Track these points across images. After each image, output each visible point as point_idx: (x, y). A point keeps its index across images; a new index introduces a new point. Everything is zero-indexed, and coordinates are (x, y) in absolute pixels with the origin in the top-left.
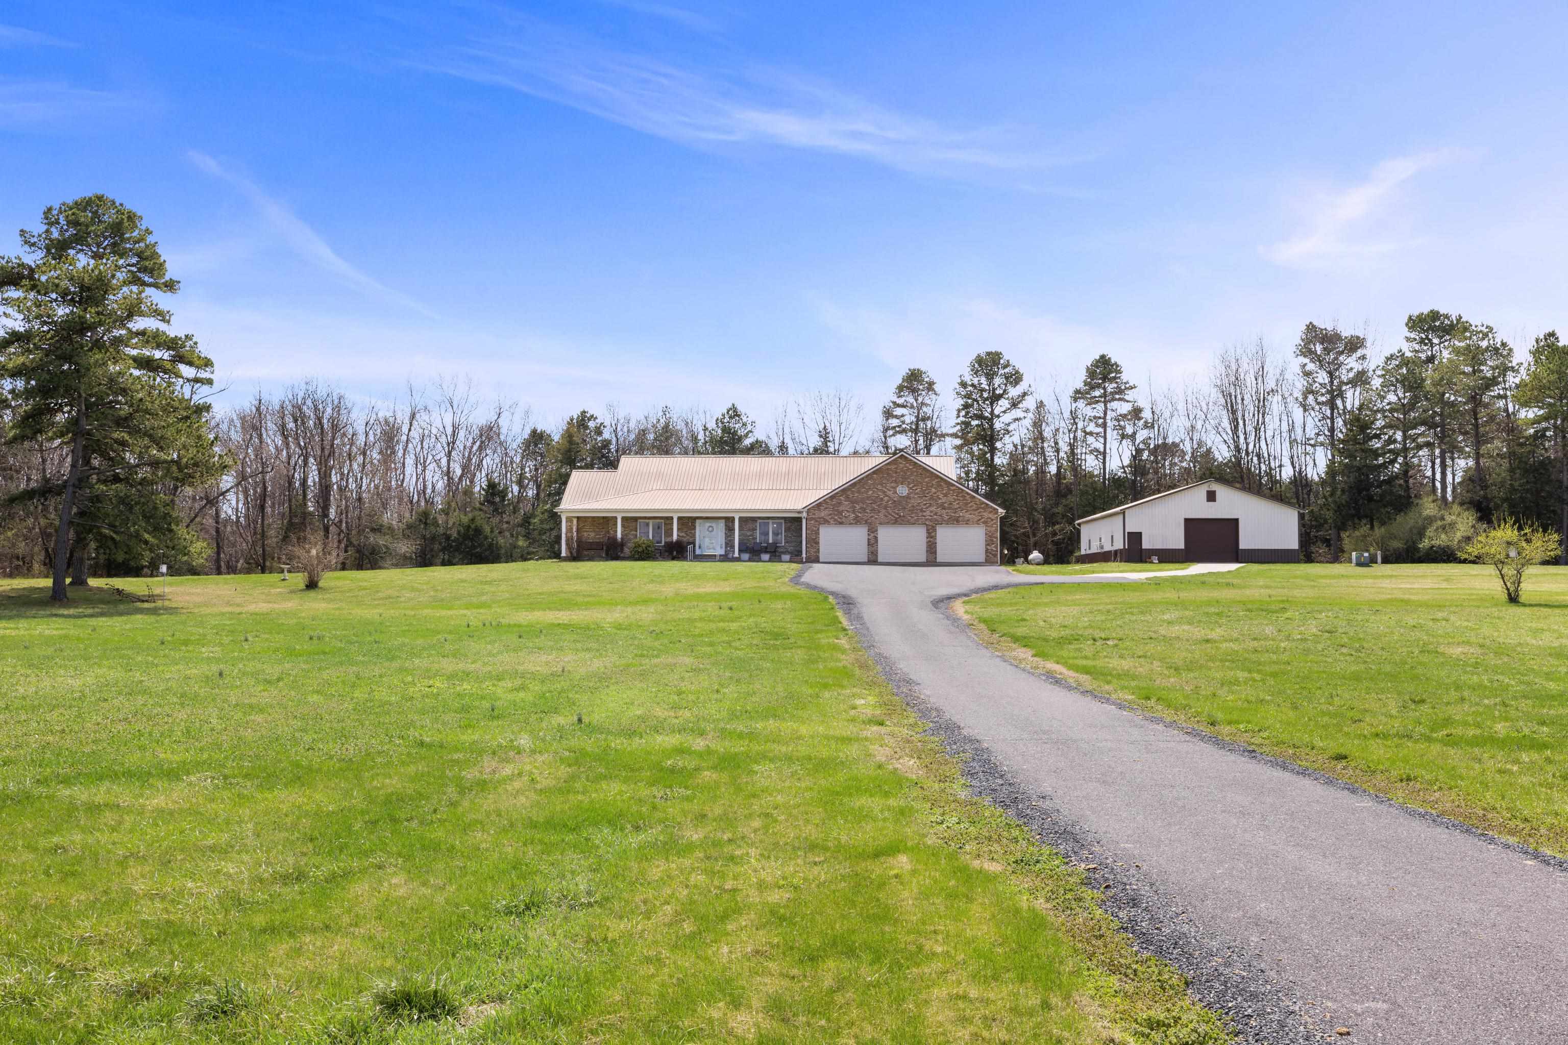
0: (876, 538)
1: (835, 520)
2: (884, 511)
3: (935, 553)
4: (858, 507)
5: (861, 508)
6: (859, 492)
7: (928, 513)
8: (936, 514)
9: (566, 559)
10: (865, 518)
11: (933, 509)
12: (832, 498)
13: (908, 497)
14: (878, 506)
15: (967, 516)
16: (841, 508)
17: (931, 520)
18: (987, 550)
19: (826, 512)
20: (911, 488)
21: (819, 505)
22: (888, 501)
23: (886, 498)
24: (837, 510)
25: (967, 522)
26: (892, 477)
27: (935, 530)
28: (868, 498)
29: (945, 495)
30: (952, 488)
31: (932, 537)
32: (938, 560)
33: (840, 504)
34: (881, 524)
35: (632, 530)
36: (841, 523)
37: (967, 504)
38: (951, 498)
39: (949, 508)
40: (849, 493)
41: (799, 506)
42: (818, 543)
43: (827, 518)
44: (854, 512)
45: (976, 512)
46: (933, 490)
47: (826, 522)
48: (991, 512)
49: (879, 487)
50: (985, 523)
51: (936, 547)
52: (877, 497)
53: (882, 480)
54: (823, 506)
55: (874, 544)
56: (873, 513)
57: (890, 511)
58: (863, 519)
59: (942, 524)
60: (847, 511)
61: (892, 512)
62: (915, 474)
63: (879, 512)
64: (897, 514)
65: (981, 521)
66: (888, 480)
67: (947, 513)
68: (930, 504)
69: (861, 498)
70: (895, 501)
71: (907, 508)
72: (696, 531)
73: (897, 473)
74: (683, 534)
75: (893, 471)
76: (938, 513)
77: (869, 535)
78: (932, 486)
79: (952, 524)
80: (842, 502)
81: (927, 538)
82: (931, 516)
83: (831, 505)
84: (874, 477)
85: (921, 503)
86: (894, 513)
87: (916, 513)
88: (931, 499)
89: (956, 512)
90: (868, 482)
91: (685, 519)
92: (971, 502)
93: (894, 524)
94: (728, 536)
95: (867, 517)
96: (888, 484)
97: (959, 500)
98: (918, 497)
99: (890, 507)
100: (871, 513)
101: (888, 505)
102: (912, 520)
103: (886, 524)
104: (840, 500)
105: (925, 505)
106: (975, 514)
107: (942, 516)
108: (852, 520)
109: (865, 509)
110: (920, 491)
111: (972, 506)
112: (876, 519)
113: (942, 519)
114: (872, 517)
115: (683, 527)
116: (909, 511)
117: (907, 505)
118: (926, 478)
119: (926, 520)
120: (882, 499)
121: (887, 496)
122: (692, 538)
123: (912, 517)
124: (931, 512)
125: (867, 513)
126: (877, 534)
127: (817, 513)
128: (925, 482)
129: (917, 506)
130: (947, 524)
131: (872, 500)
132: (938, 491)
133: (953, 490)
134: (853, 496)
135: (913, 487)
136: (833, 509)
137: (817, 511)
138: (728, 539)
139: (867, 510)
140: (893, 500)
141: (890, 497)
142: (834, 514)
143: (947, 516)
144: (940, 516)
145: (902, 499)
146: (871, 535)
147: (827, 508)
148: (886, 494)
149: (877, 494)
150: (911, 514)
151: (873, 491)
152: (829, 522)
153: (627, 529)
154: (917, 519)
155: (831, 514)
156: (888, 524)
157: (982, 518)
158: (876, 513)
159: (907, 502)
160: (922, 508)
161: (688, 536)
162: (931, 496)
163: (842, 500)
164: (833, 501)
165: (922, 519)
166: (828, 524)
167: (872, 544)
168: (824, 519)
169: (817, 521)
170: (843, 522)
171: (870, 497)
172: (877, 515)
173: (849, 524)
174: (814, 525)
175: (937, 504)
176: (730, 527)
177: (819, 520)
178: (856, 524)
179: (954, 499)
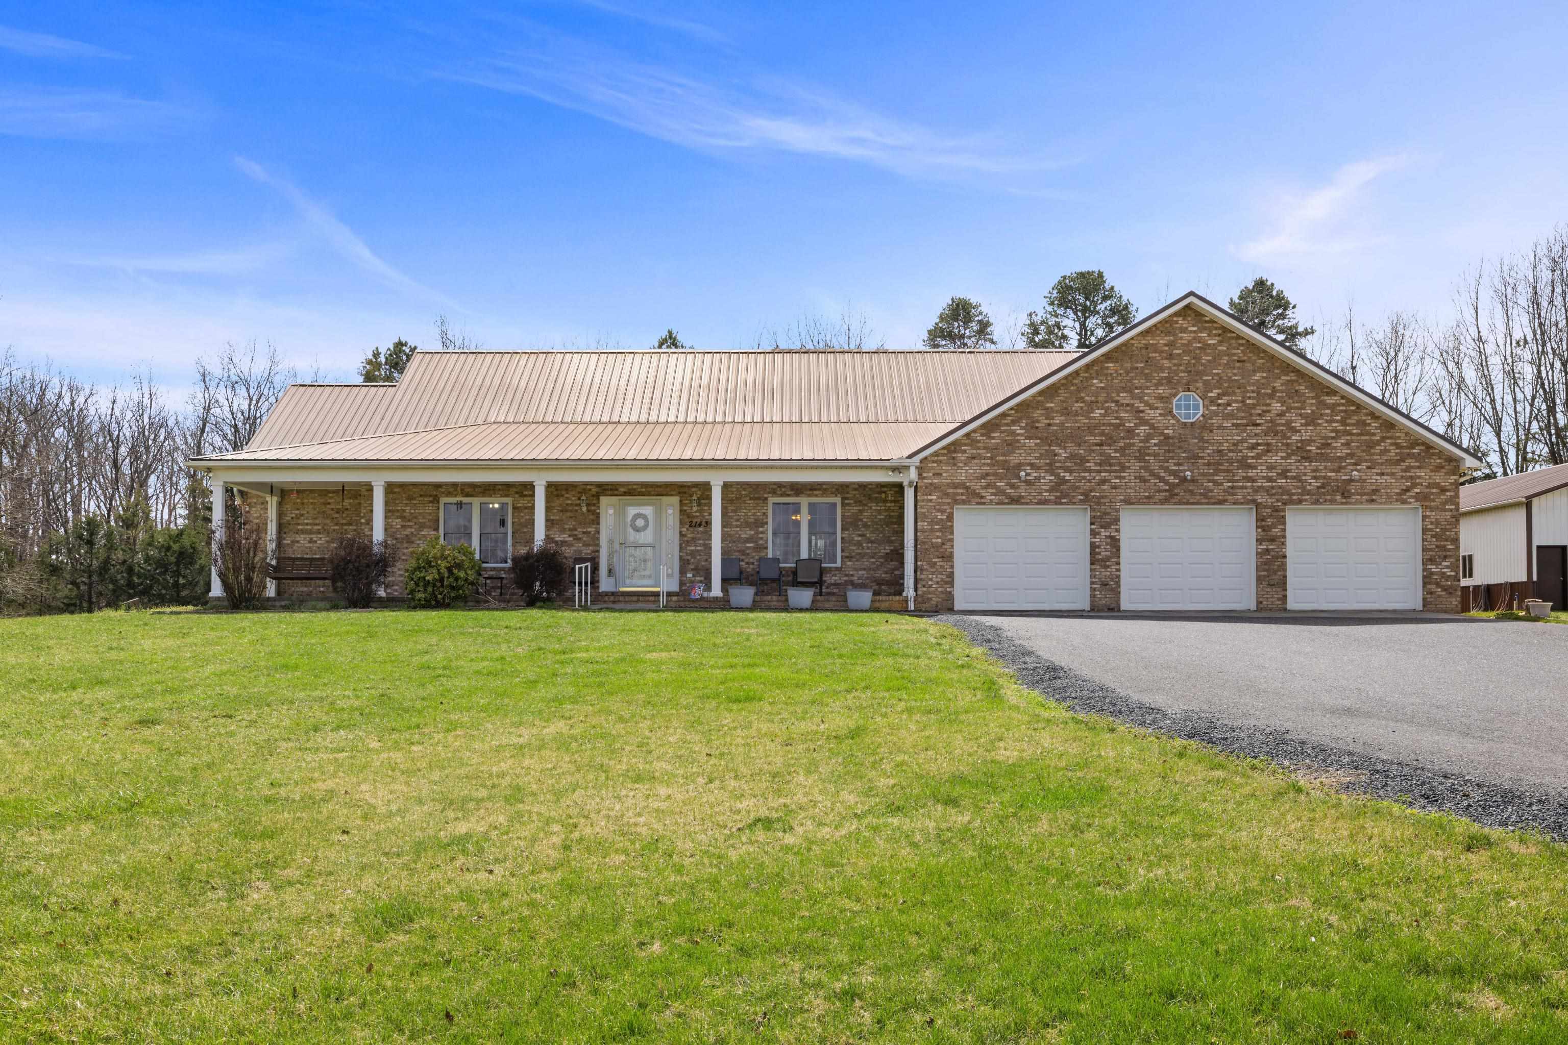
0: (1115, 543)
1: (1000, 492)
2: (1136, 465)
3: (1283, 584)
4: (1063, 454)
5: (1072, 457)
6: (1066, 411)
7: (1261, 471)
8: (1284, 474)
9: (218, 607)
10: (1086, 486)
11: (1274, 459)
12: (989, 428)
13: (1204, 426)
14: (1122, 450)
15: (1374, 479)
16: (1014, 459)
17: (1268, 491)
18: (1427, 576)
19: (974, 469)
20: (1213, 401)
21: (953, 448)
22: (1148, 437)
23: (1143, 430)
24: (1005, 465)
25: (1372, 497)
26: (1162, 369)
27: (1282, 521)
28: (1090, 429)
29: (1311, 420)
30: (1330, 400)
31: (1272, 540)
32: (1291, 604)
33: (1012, 445)
34: (1128, 501)
35: (422, 526)
36: (1015, 500)
37: (1371, 445)
38: (1325, 429)
39: (1323, 457)
40: (1037, 414)
41: (897, 451)
42: (949, 557)
43: (977, 486)
44: (1051, 471)
45: (1397, 469)
46: (1277, 406)
47: (973, 497)
48: (1439, 468)
49: (1124, 398)
50: (1423, 498)
51: (1283, 567)
52: (1117, 426)
53: (1132, 378)
54: (965, 451)
55: (1108, 558)
56: (1106, 471)
57: (1155, 466)
58: (1078, 487)
59: (1300, 502)
60: (1032, 465)
61: (1161, 467)
62: (1225, 360)
63: (1123, 468)
64: (1174, 474)
65: (1407, 490)
66: (1148, 377)
67: (1314, 471)
68: (1268, 444)
69: (1071, 428)
70: (1167, 437)
71: (1202, 458)
72: (598, 524)
73: (1171, 357)
74: (563, 531)
75: (1162, 352)
76: (1289, 471)
77: (1094, 533)
78: (1271, 396)
79: (1332, 501)
80: (1018, 441)
81: (1259, 541)
82: (1270, 479)
83: (985, 448)
84: (1108, 368)
85: (1243, 441)
86: (1166, 469)
87: (1228, 471)
88: (1272, 430)
89: (1340, 468)
90: (1093, 385)
91: (567, 490)
92: (1383, 439)
93: (1165, 501)
94: (693, 539)
95: (1089, 481)
96: (1147, 388)
97: (1350, 433)
98: (1233, 425)
99: (1155, 455)
100: (1099, 472)
101: (1148, 448)
102: (1217, 491)
103: (1144, 503)
104: (1013, 433)
105: (1253, 447)
106: (1393, 474)
107: (1300, 481)
108: (1046, 491)
109: (1083, 460)
110: (1238, 409)
111: (1385, 451)
112: (1115, 487)
113: (1304, 488)
114: (1103, 481)
115: (562, 511)
116: (1209, 464)
117: (1203, 449)
118: (1254, 371)
119: (1257, 490)
120: (1130, 432)
121: (1144, 422)
122: (586, 545)
123: (1215, 483)
124: (1271, 468)
125: (1089, 471)
126: (1118, 531)
127: (947, 471)
128: (1253, 384)
129: (1230, 451)
130: (1317, 502)
131: (1102, 434)
132: (1289, 409)
133: (1333, 407)
134: (1049, 425)
135: (1219, 396)
136: (991, 458)
137: (947, 464)
138: (693, 548)
139: (1088, 461)
140: (1163, 434)
141: (1152, 427)
142: (995, 474)
143: (1314, 478)
144: (1294, 478)
145: (1188, 432)
146: (1099, 533)
147: (974, 458)
148: (1141, 418)
149: (1117, 418)
150: (1212, 474)
151: (1107, 409)
152: (982, 497)
153: (403, 518)
154: (1232, 488)
155: (987, 475)
156: (1148, 503)
157: (1414, 485)
158: (1115, 471)
159: (1202, 440)
160: (1245, 458)
161: (577, 539)
162: (1271, 421)
163: (1018, 434)
164: (993, 438)
165: (1246, 488)
166: (978, 503)
167: (1102, 560)
168: (967, 488)
169: (947, 495)
170: (1023, 497)
171: (1096, 426)
172: (1116, 478)
173: (1037, 504)
174: (939, 504)
175: (1288, 445)
176: (694, 517)
177: (951, 491)
178: (1056, 503)
179: (1336, 431)
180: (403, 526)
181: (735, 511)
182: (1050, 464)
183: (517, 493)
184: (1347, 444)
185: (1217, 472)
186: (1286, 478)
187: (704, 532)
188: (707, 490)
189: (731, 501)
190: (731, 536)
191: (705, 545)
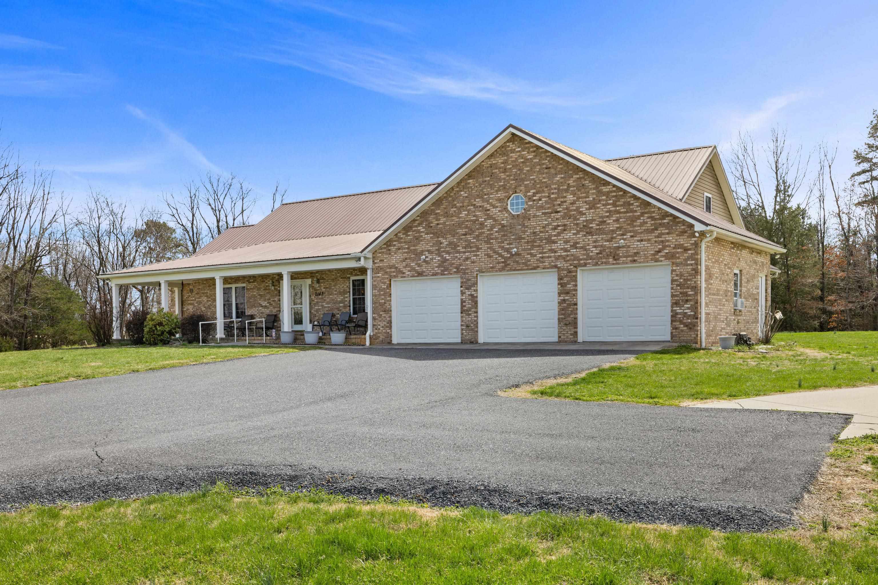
0: (474, 300)
1: (413, 269)
2: (484, 246)
3: (575, 324)
4: (445, 242)
5: (450, 243)
6: (446, 215)
7: (560, 244)
8: (575, 246)
10: (456, 262)
11: (568, 235)
12: (407, 229)
13: (526, 216)
14: (477, 237)
15: (635, 245)
16: (419, 248)
17: (564, 258)
18: (674, 316)
19: (399, 256)
20: (530, 199)
21: (388, 243)
22: (492, 227)
23: (489, 222)
24: (415, 252)
25: (635, 258)
26: (500, 180)
27: (574, 279)
28: (460, 225)
29: (592, 206)
30: (605, 189)
31: (567, 293)
32: (580, 338)
33: (418, 239)
34: (481, 271)
36: (420, 274)
37: (633, 220)
38: (602, 210)
39: (600, 231)
40: (431, 218)
42: (388, 311)
43: (401, 266)
44: (439, 255)
45: (652, 236)
46: (570, 198)
47: (400, 273)
48: (684, 232)
49: (478, 202)
50: (670, 256)
51: (575, 312)
52: (474, 222)
53: (483, 188)
54: (395, 245)
55: (469, 309)
56: (468, 252)
57: (496, 246)
58: (453, 264)
59: (585, 265)
60: (428, 251)
61: (500, 247)
62: (538, 168)
63: (478, 249)
64: (508, 251)
65: (659, 251)
66: (492, 186)
67: (595, 242)
68: (565, 225)
69: (449, 225)
70: (503, 226)
71: (524, 238)
72: (280, 296)
73: (505, 171)
74: (265, 300)
75: (500, 168)
76: (578, 243)
77: (462, 293)
78: (567, 191)
79: (606, 263)
80: (421, 236)
81: (560, 294)
82: (566, 250)
83: (405, 242)
84: (469, 183)
85: (548, 225)
86: (502, 248)
87: (539, 246)
88: (565, 216)
89: (612, 238)
90: (461, 195)
91: (266, 278)
92: (642, 214)
93: (502, 269)
94: (317, 302)
95: (459, 259)
96: (492, 194)
97: (619, 212)
98: (543, 213)
99: (496, 238)
100: (465, 252)
101: (492, 234)
102: (533, 261)
103: (490, 272)
104: (419, 232)
105: (555, 228)
106: (649, 240)
107: (586, 250)
108: (437, 267)
109: (456, 246)
110: (546, 202)
111: (644, 223)
112: (473, 262)
113: (588, 255)
114: (467, 259)
115: (264, 290)
116: (528, 242)
117: (525, 232)
118: (556, 174)
119: (557, 258)
120: (482, 224)
121: (489, 217)
122: (274, 308)
123: (532, 255)
124: (566, 242)
125: (459, 252)
126: (476, 291)
127: (386, 258)
128: (555, 184)
129: (541, 232)
130: (596, 264)
131: (466, 227)
132: (578, 198)
133: (607, 194)
134: (438, 224)
135: (534, 194)
136: (408, 248)
137: (386, 254)
138: (317, 308)
139: (458, 246)
140: (501, 224)
141: (495, 220)
142: (410, 258)
143: (595, 247)
144: (582, 248)
145: (515, 221)
146: (465, 293)
147: (399, 249)
148: (488, 215)
149: (474, 216)
150: (530, 249)
151: (468, 211)
152: (404, 273)
153: (207, 296)
154: (542, 258)
155: (406, 259)
156: (492, 272)
157: (664, 247)
158: (473, 251)
159: (523, 225)
160: (550, 236)
161: (271, 305)
162: (567, 209)
163: (422, 232)
164: (409, 235)
165: (550, 257)
166: (402, 277)
167: (467, 310)
168: (396, 268)
169: (386, 272)
170: (423, 272)
171: (463, 222)
172: (475, 256)
173: (433, 275)
174: (383, 279)
175: (577, 224)
176: (317, 290)
177: (388, 270)
178: (442, 275)
179: (609, 211)
180: (207, 301)
181: (335, 286)
182: (438, 250)
183: (247, 281)
184: (617, 221)
185: (533, 247)
186: (576, 248)
187: (322, 298)
188: (323, 274)
189: (333, 280)
190: (333, 300)
191: (322, 306)
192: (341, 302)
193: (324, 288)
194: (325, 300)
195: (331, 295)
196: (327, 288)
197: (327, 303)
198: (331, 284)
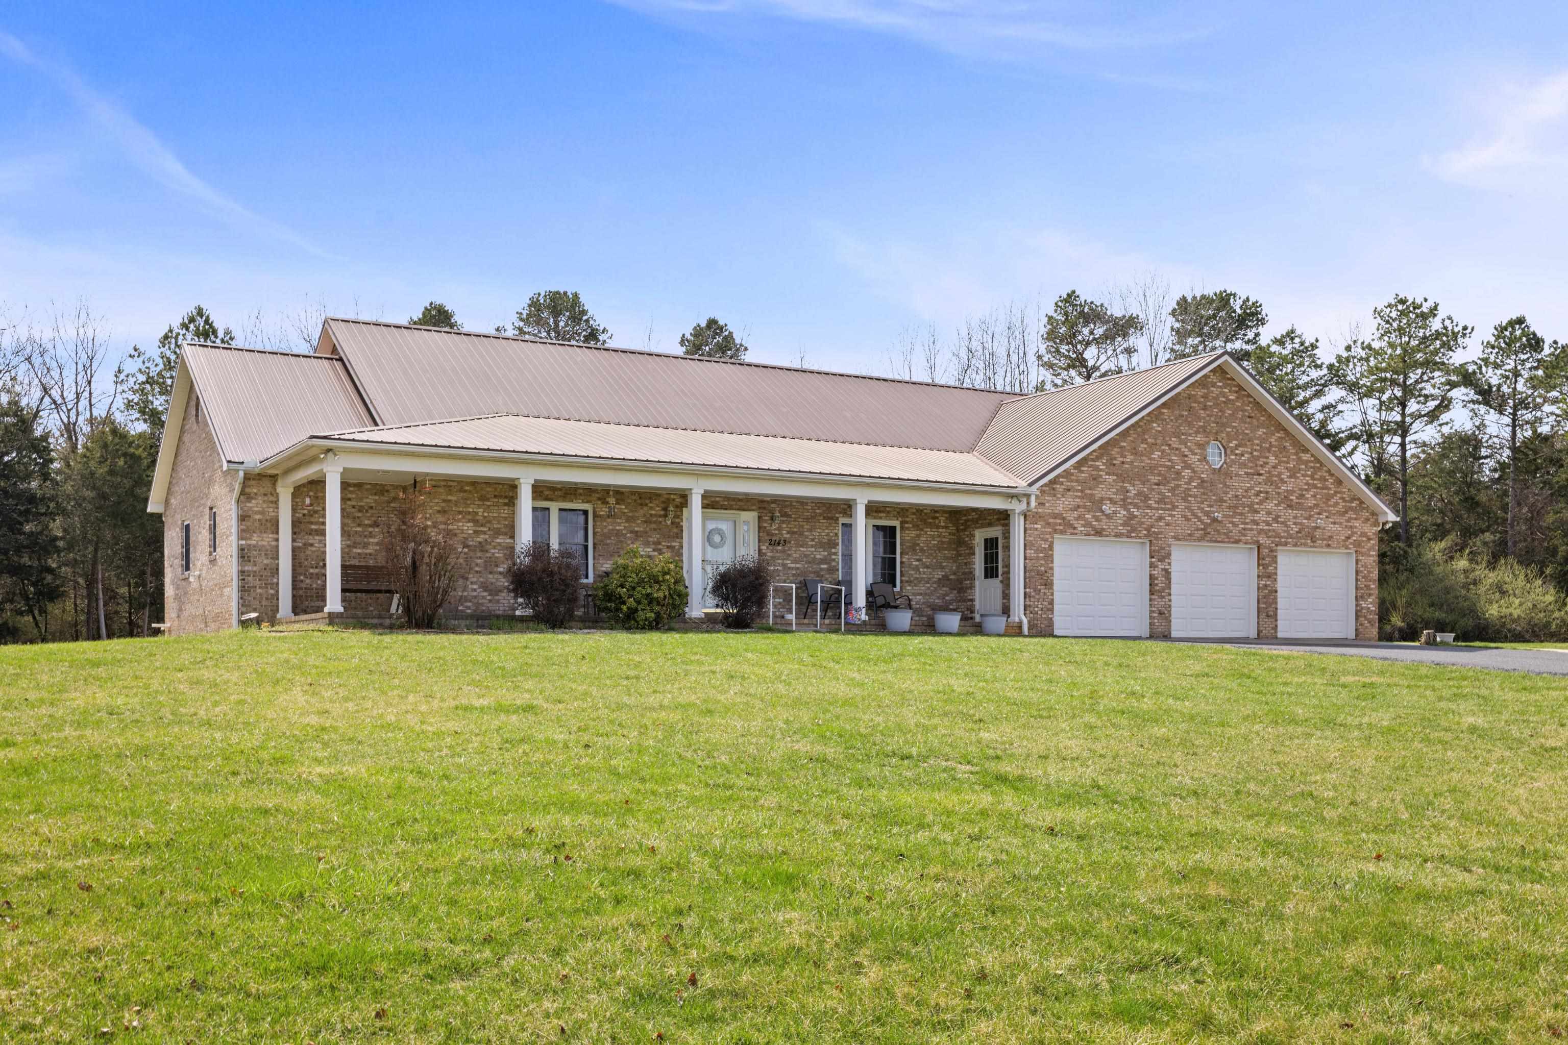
0: (1168, 576)
1: (1088, 524)
2: (1182, 505)
3: (1276, 615)
4: (1133, 491)
5: (1139, 494)
6: (1135, 451)
7: (1261, 516)
8: (1276, 520)
10: (1148, 522)
11: (1270, 505)
13: (1225, 473)
14: (1173, 490)
15: (1330, 527)
16: (1099, 493)
17: (1266, 534)
18: (1357, 610)
19: (1069, 501)
20: (1232, 451)
22: (1191, 480)
23: (1187, 473)
24: (1091, 498)
25: (1329, 543)
26: (1199, 418)
27: (1274, 560)
28: (1152, 469)
29: (1293, 474)
31: (1267, 576)
32: (1280, 635)
33: (1096, 480)
34: (1176, 538)
35: (497, 532)
36: (1098, 533)
37: (1328, 498)
38: (1301, 481)
39: (1299, 506)
40: (1115, 451)
42: (1049, 584)
43: (1071, 516)
44: (1124, 506)
45: (1342, 520)
46: (1272, 459)
47: (1068, 527)
48: (1367, 520)
49: (1174, 442)
50: (1358, 545)
51: (1275, 601)
52: (1170, 468)
53: (1181, 425)
54: (1062, 483)
55: (1163, 590)
56: (1162, 509)
57: (1195, 507)
58: (1143, 523)
59: (1286, 544)
60: (1110, 499)
61: (1199, 508)
62: (1240, 415)
63: (1174, 508)
64: (1207, 514)
65: (1348, 538)
66: (1190, 424)
67: (1295, 517)
68: (1267, 492)
69: (1137, 467)
70: (1203, 481)
71: (1225, 501)
72: (682, 538)
73: (1205, 408)
74: (647, 544)
75: (1199, 403)
76: (1279, 517)
77: (1152, 565)
78: (1269, 450)
79: (1305, 545)
80: (1101, 476)
81: (1260, 577)
82: (1268, 524)
83: (1077, 481)
84: (1163, 414)
85: (1251, 488)
86: (1202, 510)
87: (1241, 514)
88: (1269, 481)
89: (1311, 516)
90: (1153, 428)
91: (651, 498)
92: (1336, 492)
93: (1200, 539)
94: (772, 558)
95: (1151, 517)
96: (1190, 435)
97: (1315, 487)
98: (1246, 473)
99: (1195, 496)
100: (1157, 509)
101: (1190, 490)
102: (1235, 533)
103: (1187, 540)
104: (1097, 468)
105: (1257, 494)
106: (1341, 524)
107: (1286, 526)
108: (1121, 525)
109: (1147, 498)
110: (1249, 459)
111: (1337, 504)
112: (1168, 524)
113: (1287, 532)
114: (1160, 518)
115: (646, 522)
116: (1229, 507)
117: (1226, 493)
118: (1258, 427)
119: (1260, 532)
120: (1178, 473)
121: (1187, 466)
123: (1235, 525)
124: (1269, 513)
125: (1151, 508)
126: (1169, 564)
127: (1048, 501)
128: (1258, 439)
129: (1244, 497)
130: (1295, 545)
131: (1159, 474)
132: (1280, 462)
133: (1306, 463)
134: (1123, 463)
135: (1237, 447)
136: (1082, 491)
137: (1049, 495)
138: (772, 568)
139: (1150, 499)
140: (1200, 478)
141: (1194, 471)
142: (1085, 507)
143: (1295, 524)
144: (1282, 523)
145: (1216, 477)
146: (1157, 566)
147: (1069, 490)
148: (1185, 462)
149: (1169, 460)
150: (1233, 517)
151: (1163, 451)
152: (1075, 528)
154: (1244, 529)
155: (1078, 507)
156: (1190, 540)
157: (1353, 533)
158: (1168, 509)
159: (1225, 485)
160: (1253, 503)
162: (1269, 472)
163: (1101, 470)
164: (1083, 472)
165: (1251, 530)
166: (1072, 534)
167: (1159, 591)
168: (1064, 519)
169: (1049, 524)
170: (1103, 530)
171: (1156, 466)
172: (1170, 515)
173: (1114, 536)
174: (1043, 533)
175: (1279, 493)
176: (773, 535)
177: (1051, 520)
178: (1128, 537)
179: (1307, 484)
181: (810, 530)
182: (1124, 500)
183: (599, 499)
184: (1314, 496)
185: (1235, 513)
186: (1277, 522)
187: (783, 551)
188: (786, 507)
189: (807, 520)
190: (806, 556)
191: (784, 565)
192: (822, 561)
193: (788, 533)
194: (789, 555)
195: (802, 546)
196: (794, 533)
197: (795, 561)
198: (802, 526)
